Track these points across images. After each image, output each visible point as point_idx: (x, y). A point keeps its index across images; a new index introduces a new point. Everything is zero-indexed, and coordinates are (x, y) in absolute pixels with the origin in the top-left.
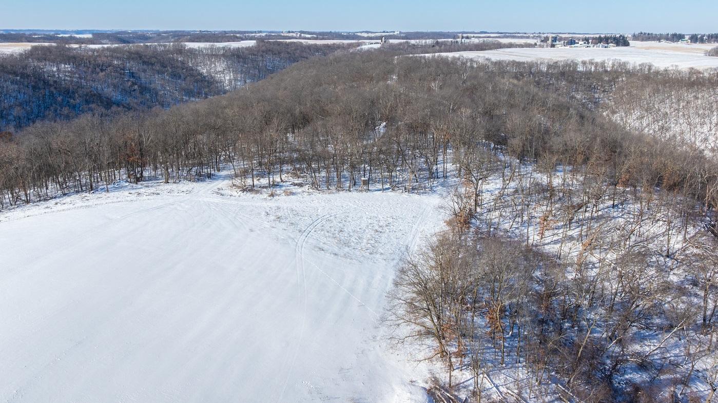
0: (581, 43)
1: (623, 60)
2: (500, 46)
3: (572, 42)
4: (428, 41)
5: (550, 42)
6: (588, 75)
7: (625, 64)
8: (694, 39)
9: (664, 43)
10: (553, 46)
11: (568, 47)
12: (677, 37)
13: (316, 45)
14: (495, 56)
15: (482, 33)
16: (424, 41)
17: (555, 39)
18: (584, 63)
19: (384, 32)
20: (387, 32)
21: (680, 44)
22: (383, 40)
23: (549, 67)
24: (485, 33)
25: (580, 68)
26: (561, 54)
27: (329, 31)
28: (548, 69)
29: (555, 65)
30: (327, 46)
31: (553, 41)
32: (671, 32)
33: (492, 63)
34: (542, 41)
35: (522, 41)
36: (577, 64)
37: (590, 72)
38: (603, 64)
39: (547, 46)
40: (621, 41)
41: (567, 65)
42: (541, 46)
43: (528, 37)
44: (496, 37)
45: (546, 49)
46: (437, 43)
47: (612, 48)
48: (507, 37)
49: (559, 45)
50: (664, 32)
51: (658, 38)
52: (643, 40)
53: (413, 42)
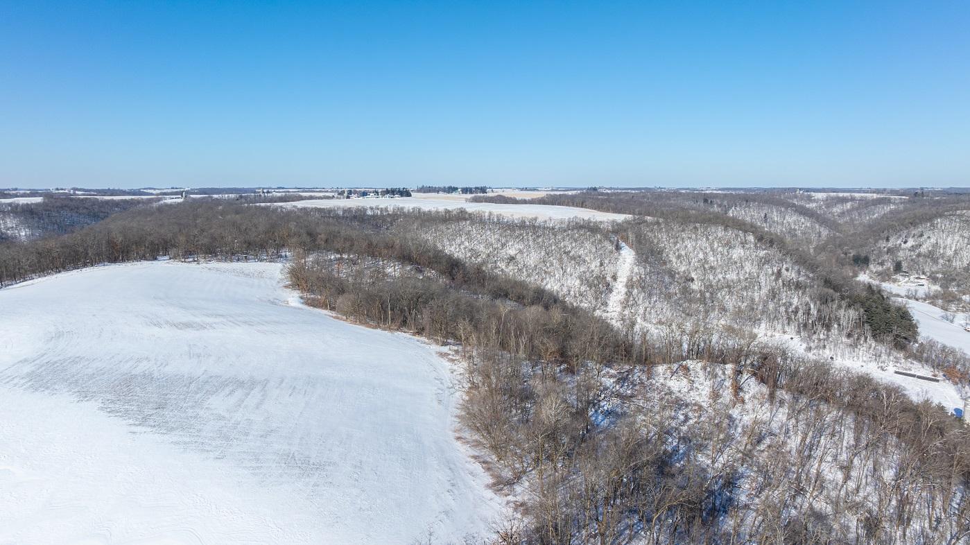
0: (371, 194)
1: (401, 205)
2: (301, 198)
3: (364, 194)
4: (230, 195)
5: (346, 194)
6: (374, 217)
7: (402, 209)
8: (465, 191)
9: (441, 194)
10: (348, 197)
11: (361, 198)
12: (452, 190)
13: (112, 200)
14: (300, 204)
15: (279, 188)
16: (226, 196)
17: (350, 192)
18: (371, 208)
19: (173, 188)
20: (177, 188)
21: (454, 195)
22: (184, 195)
23: (345, 211)
24: (283, 188)
25: (369, 213)
26: (355, 203)
27: (107, 188)
28: (344, 213)
29: (349, 210)
30: (125, 201)
31: (349, 194)
32: (447, 186)
33: (298, 209)
34: (339, 194)
35: (321, 194)
36: (367, 210)
37: (377, 215)
38: (386, 209)
39: (344, 198)
40: (405, 193)
41: (358, 210)
42: (337, 198)
43: (327, 192)
44: (298, 192)
45: (342, 200)
46: (241, 197)
47: (397, 197)
48: (306, 192)
49: (353, 196)
50: (442, 186)
51: (437, 190)
52: (424, 192)
53: (215, 196)
